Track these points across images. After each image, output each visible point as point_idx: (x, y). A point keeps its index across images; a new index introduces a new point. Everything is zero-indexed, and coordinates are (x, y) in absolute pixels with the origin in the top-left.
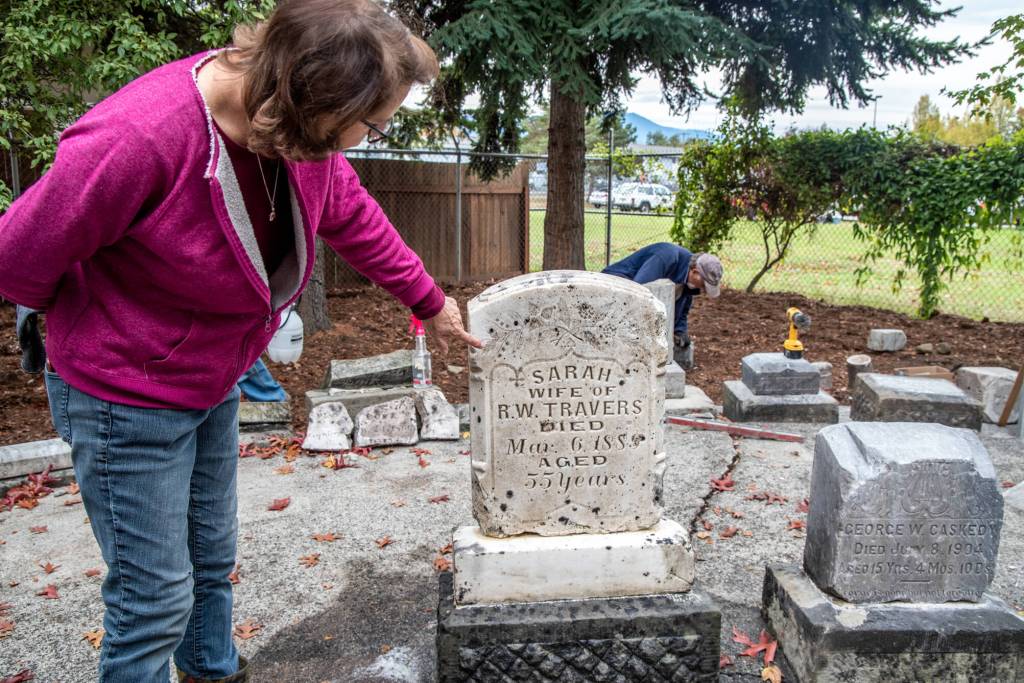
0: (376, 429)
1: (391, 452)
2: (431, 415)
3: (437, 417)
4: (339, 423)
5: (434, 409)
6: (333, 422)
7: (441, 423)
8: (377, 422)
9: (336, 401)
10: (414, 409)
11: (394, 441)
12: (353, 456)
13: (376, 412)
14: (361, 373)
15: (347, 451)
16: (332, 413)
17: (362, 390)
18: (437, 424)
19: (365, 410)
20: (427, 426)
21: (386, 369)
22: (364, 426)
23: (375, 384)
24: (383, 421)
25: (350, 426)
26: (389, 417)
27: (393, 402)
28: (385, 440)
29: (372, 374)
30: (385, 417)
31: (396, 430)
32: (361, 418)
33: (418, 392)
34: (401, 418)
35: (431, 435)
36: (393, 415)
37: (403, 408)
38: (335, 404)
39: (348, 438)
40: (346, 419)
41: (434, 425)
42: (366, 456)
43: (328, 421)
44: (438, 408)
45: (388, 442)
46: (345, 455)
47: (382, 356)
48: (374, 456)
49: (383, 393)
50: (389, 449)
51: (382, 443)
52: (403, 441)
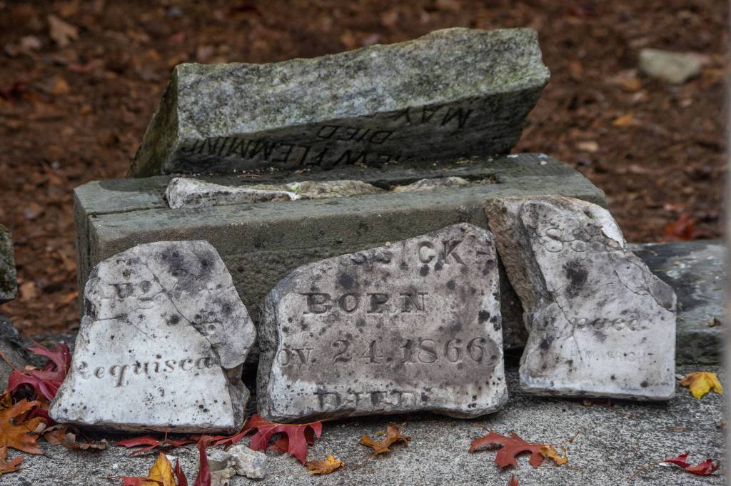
0: (341, 351)
1: (399, 443)
2: (562, 300)
3: (586, 311)
4: (199, 324)
5: (576, 276)
6: (174, 320)
7: (601, 337)
8: (348, 325)
9: (192, 235)
10: (495, 275)
11: (411, 398)
12: (247, 457)
13: (346, 281)
14: (293, 118)
15: (224, 436)
16: (172, 281)
17: (294, 189)
18: (584, 338)
19: (304, 275)
20: (545, 346)
21: (390, 104)
22: (298, 338)
23: (347, 163)
24: (370, 319)
25: (241, 336)
26: (395, 303)
27: (412, 243)
28: (376, 395)
29: (336, 125)
30: (378, 302)
31: (421, 356)
32: (287, 305)
33: (513, 208)
34: (441, 309)
35: (559, 381)
36: (410, 297)
37: (451, 269)
38: (185, 248)
39: (232, 382)
40: (227, 308)
41: (573, 343)
42: (300, 459)
43: (154, 312)
44: (593, 274)
45: (390, 402)
46: (215, 455)
47: (375, 55)
48: (333, 461)
49: (375, 205)
50: (390, 433)
51: (366, 406)
52: (449, 399)
